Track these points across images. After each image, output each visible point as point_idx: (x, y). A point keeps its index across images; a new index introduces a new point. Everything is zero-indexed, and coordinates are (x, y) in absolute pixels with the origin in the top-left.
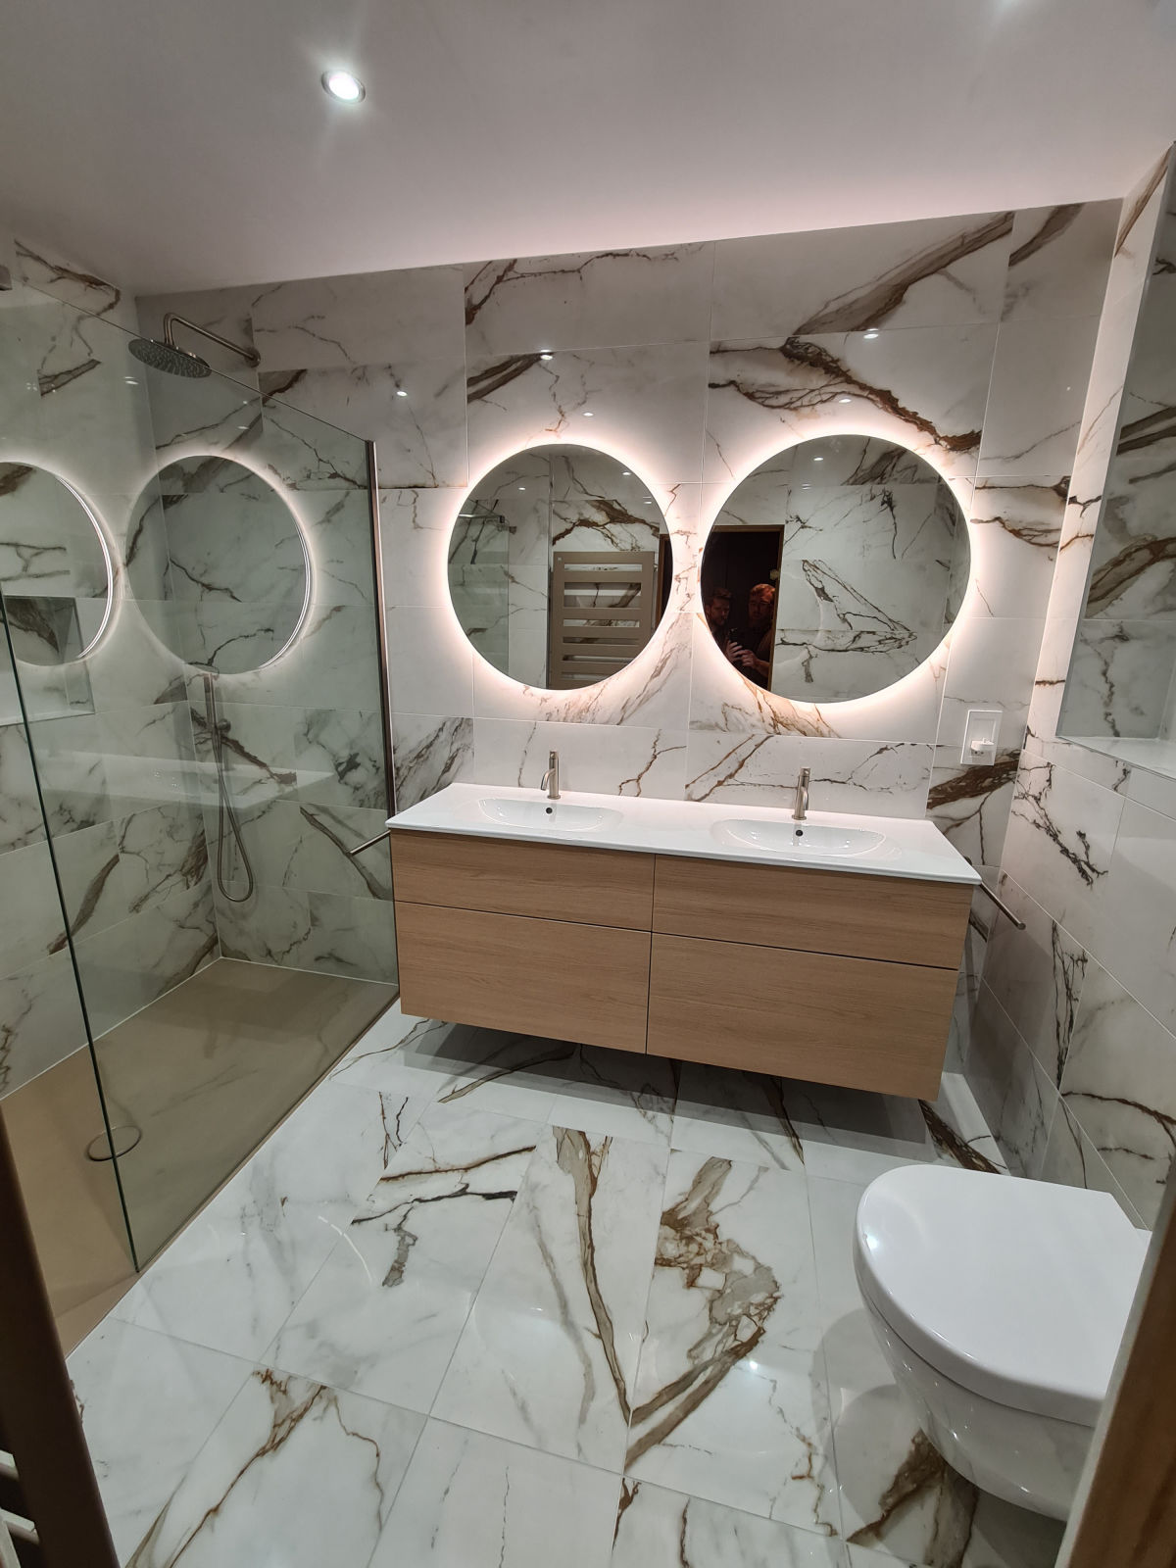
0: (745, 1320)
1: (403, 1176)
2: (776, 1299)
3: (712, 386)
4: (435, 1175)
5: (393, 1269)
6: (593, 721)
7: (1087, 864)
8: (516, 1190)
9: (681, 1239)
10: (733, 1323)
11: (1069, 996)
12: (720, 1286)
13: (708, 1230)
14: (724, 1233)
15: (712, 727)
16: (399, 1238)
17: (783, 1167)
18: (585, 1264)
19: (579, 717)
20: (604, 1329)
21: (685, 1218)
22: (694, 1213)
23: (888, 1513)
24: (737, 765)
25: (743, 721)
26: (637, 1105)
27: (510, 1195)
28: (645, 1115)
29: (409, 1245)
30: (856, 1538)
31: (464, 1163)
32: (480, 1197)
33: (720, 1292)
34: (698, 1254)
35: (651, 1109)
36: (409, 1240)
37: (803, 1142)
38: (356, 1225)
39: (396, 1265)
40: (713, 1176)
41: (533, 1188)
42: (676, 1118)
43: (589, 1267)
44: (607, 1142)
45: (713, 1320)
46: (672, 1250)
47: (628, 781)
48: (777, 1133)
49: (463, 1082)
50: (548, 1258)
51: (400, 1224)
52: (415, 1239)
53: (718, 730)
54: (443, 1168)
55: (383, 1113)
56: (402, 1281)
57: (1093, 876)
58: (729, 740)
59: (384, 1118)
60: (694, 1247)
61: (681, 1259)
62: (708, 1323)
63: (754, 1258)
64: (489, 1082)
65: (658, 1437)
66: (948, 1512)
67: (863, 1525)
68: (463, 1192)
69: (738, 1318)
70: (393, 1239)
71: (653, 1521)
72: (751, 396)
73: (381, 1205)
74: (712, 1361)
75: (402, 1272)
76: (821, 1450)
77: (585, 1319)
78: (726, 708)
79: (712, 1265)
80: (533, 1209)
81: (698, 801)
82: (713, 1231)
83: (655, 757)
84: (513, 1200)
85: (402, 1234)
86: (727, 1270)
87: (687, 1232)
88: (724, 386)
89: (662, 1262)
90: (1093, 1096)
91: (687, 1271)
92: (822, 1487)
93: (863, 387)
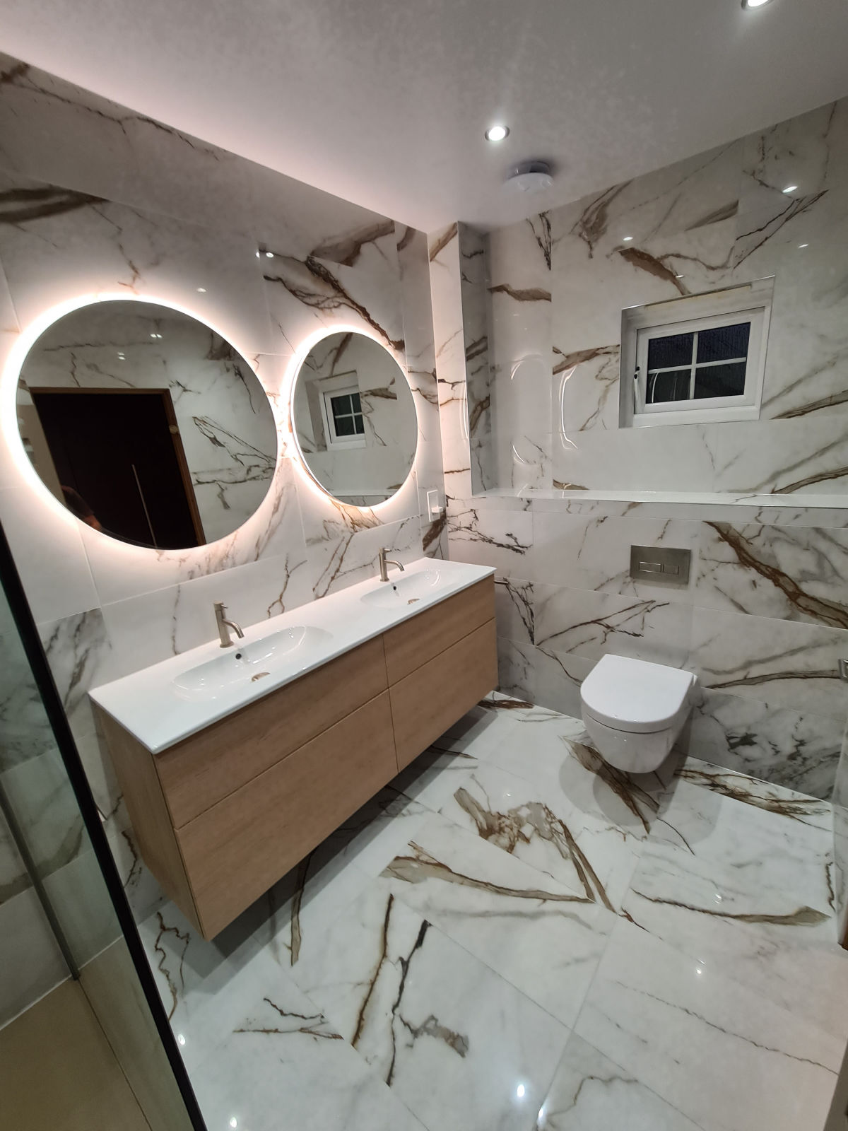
0: (553, 825)
1: (361, 1019)
2: (546, 808)
3: (267, 278)
4: (377, 986)
5: (453, 1045)
6: (234, 565)
7: (519, 546)
8: (422, 920)
9: (499, 833)
10: (553, 832)
11: (526, 603)
12: (532, 828)
13: (499, 819)
14: (504, 811)
15: (320, 540)
16: (425, 1034)
17: (475, 768)
18: (498, 892)
19: (221, 565)
20: (542, 896)
21: (487, 826)
22: (486, 820)
23: (640, 815)
24: (339, 562)
25: (337, 530)
26: (393, 816)
27: (425, 926)
28: (404, 815)
29: (436, 1025)
30: (648, 830)
31: (377, 954)
32: (416, 951)
33: (536, 829)
34: (512, 829)
35: (401, 810)
36: (431, 1025)
37: (465, 752)
38: (393, 1080)
39: (449, 1041)
40: (467, 800)
41: (427, 907)
42: (416, 799)
43: (500, 890)
44: (413, 845)
45: (550, 839)
46: (505, 841)
47: (273, 604)
48: (453, 759)
49: (284, 935)
50: (484, 914)
51: (411, 1030)
52: (432, 1018)
53: (324, 541)
54: (371, 977)
55: (267, 1031)
56: (467, 1038)
57: (524, 549)
58: (332, 545)
59: (276, 1031)
60: (507, 830)
61: (512, 839)
62: (551, 842)
63: (523, 806)
64: (301, 913)
65: (602, 891)
66: (640, 797)
67: (643, 826)
68: (405, 964)
69: (552, 828)
70: (425, 1042)
71: (640, 909)
72: (294, 292)
73: (383, 1050)
74: (570, 849)
75: (458, 1036)
76: (615, 825)
77: (532, 905)
78: (326, 523)
79: (520, 826)
80: (445, 913)
81: (323, 596)
82: (500, 816)
83: (288, 576)
84: (430, 925)
85: (422, 1030)
86: (525, 821)
87: (497, 828)
88: (273, 280)
89: (510, 849)
90: (556, 635)
91: (520, 839)
92: (629, 833)
93: (353, 303)
